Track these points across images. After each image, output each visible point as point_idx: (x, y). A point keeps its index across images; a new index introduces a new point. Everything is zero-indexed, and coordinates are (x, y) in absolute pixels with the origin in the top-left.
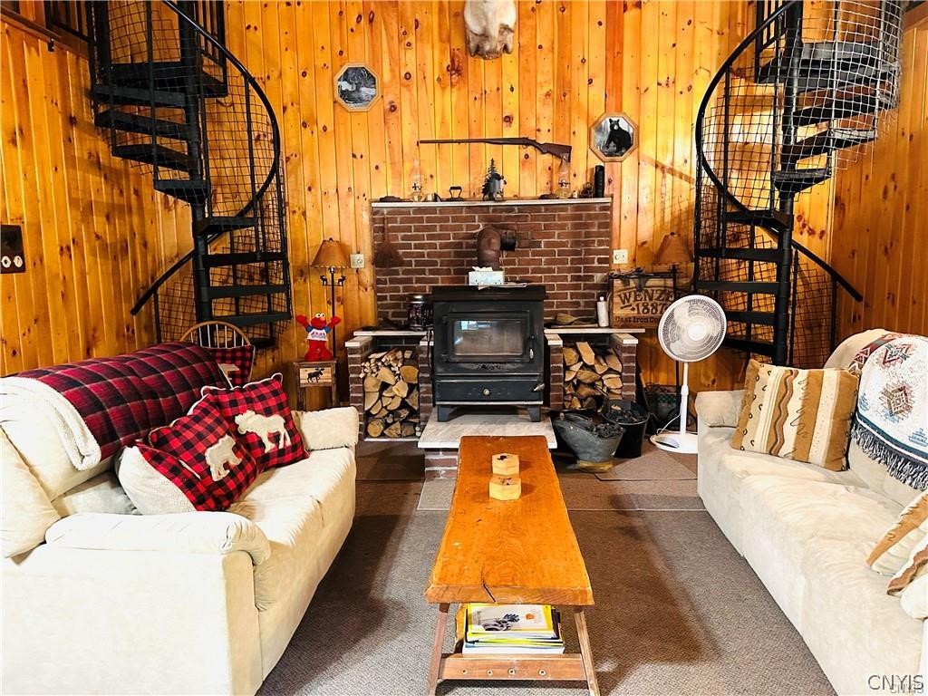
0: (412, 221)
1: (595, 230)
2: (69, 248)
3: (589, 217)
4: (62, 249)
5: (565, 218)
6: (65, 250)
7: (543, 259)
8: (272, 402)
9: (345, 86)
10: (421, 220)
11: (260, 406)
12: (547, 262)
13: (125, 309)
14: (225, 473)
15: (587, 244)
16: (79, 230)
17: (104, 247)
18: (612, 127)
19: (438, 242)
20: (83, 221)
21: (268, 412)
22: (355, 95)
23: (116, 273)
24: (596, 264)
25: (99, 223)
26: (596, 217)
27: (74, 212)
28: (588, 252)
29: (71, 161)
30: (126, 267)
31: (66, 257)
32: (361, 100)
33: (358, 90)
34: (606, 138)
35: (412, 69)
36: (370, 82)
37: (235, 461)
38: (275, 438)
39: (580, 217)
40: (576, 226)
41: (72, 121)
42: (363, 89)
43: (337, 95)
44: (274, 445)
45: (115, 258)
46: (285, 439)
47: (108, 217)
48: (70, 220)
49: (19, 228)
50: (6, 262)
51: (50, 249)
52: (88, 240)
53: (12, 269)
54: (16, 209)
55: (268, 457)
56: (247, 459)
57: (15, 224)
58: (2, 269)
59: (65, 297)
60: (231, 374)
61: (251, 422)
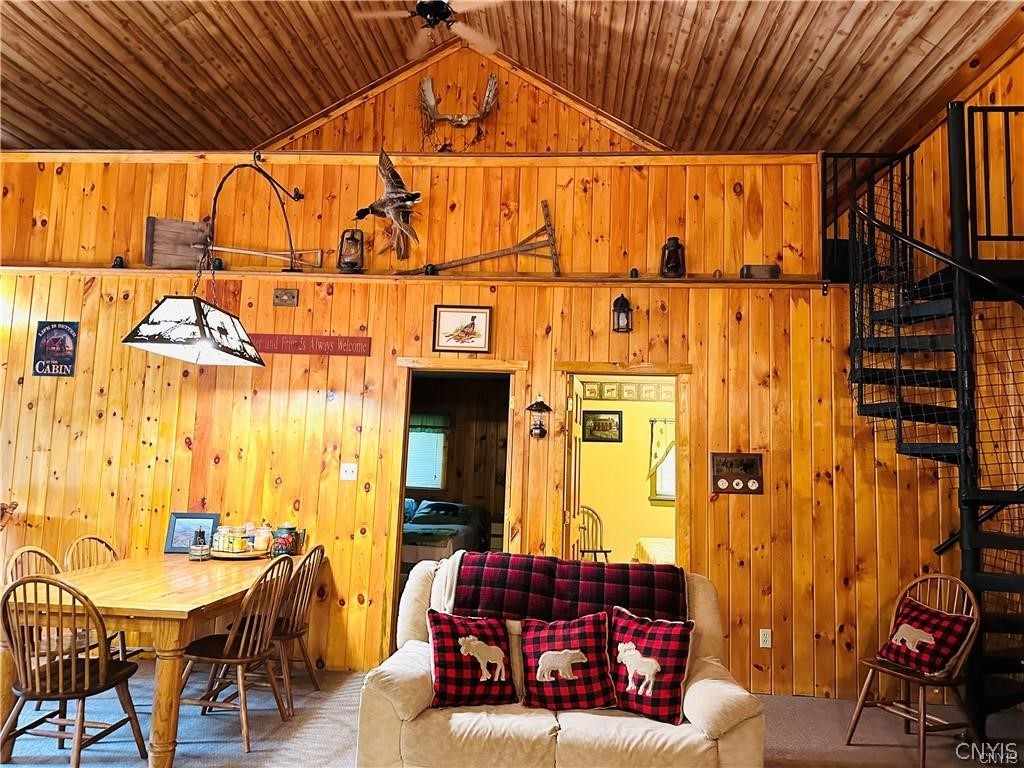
2: (829, 475)
4: (818, 475)
6: (824, 477)
8: (659, 644)
11: (644, 643)
14: (548, 678)
16: (849, 458)
17: (889, 475)
20: (855, 447)
21: (646, 653)
23: (908, 507)
25: (883, 451)
27: (842, 439)
31: (823, 485)
37: (566, 674)
38: (639, 680)
44: (634, 687)
45: (909, 486)
46: (646, 687)
48: (837, 449)
49: (760, 456)
50: (738, 484)
51: (801, 476)
52: (863, 467)
53: (746, 490)
54: (760, 438)
55: (625, 696)
56: (588, 681)
57: (758, 452)
58: (730, 490)
59: (816, 521)
60: (922, 646)
61: (629, 656)
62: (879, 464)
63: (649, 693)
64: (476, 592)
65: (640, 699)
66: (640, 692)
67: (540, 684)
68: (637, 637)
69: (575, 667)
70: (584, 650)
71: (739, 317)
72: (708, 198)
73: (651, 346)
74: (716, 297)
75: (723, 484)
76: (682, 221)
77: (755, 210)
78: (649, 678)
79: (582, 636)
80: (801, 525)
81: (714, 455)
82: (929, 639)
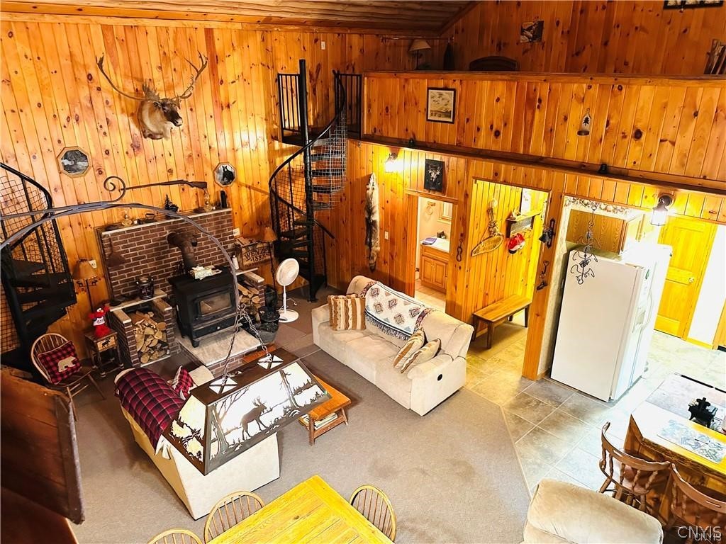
1: (226, 223)
5: (212, 220)
7: (203, 242)
9: (67, 162)
10: (132, 235)
15: (223, 231)
18: (224, 170)
19: (144, 245)
22: (74, 168)
24: (228, 240)
26: (225, 217)
28: (224, 235)
32: (78, 170)
33: (75, 164)
34: (222, 176)
35: (108, 147)
36: (84, 158)
39: (218, 219)
40: (217, 223)
42: (79, 163)
43: (62, 168)
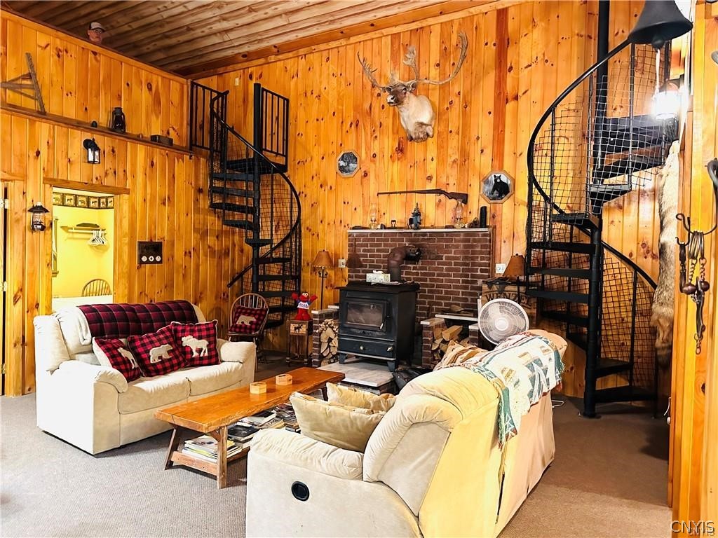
0: (369, 240)
2: (190, 253)
3: (475, 241)
4: (186, 253)
5: (459, 241)
6: (188, 254)
9: (342, 163)
10: (373, 240)
12: (447, 270)
13: (224, 284)
14: (157, 361)
15: (472, 258)
16: (198, 244)
17: (213, 252)
18: (496, 180)
20: (201, 239)
22: (347, 169)
23: (219, 265)
24: (479, 273)
25: (211, 240)
26: (479, 241)
27: (196, 235)
28: (474, 264)
29: (197, 210)
30: (227, 263)
31: (187, 257)
32: (349, 171)
33: (348, 165)
34: (491, 188)
35: (376, 151)
36: (355, 160)
37: (166, 356)
38: (200, 351)
39: (469, 241)
40: (466, 247)
41: (200, 191)
42: (351, 165)
43: (338, 169)
44: (197, 354)
45: (220, 258)
46: (205, 352)
47: (217, 237)
48: (193, 239)
49: (161, 243)
50: (151, 259)
51: (179, 253)
52: (203, 248)
53: (155, 262)
54: (161, 234)
55: (193, 359)
56: (177, 357)
57: (160, 241)
58: (148, 262)
59: (184, 276)
60: (251, 323)
61: (189, 341)
62: (209, 247)
63: (206, 354)
64: (102, 326)
65: (201, 359)
66: (202, 355)
67: (154, 365)
68: (192, 332)
69: (169, 352)
70: (170, 344)
71: (152, 164)
72: (134, 87)
73: (106, 174)
74: (141, 150)
75: (144, 259)
76: (120, 97)
77: (157, 101)
78: (205, 348)
79: (167, 338)
80: (178, 279)
81: (140, 243)
82: (253, 319)
